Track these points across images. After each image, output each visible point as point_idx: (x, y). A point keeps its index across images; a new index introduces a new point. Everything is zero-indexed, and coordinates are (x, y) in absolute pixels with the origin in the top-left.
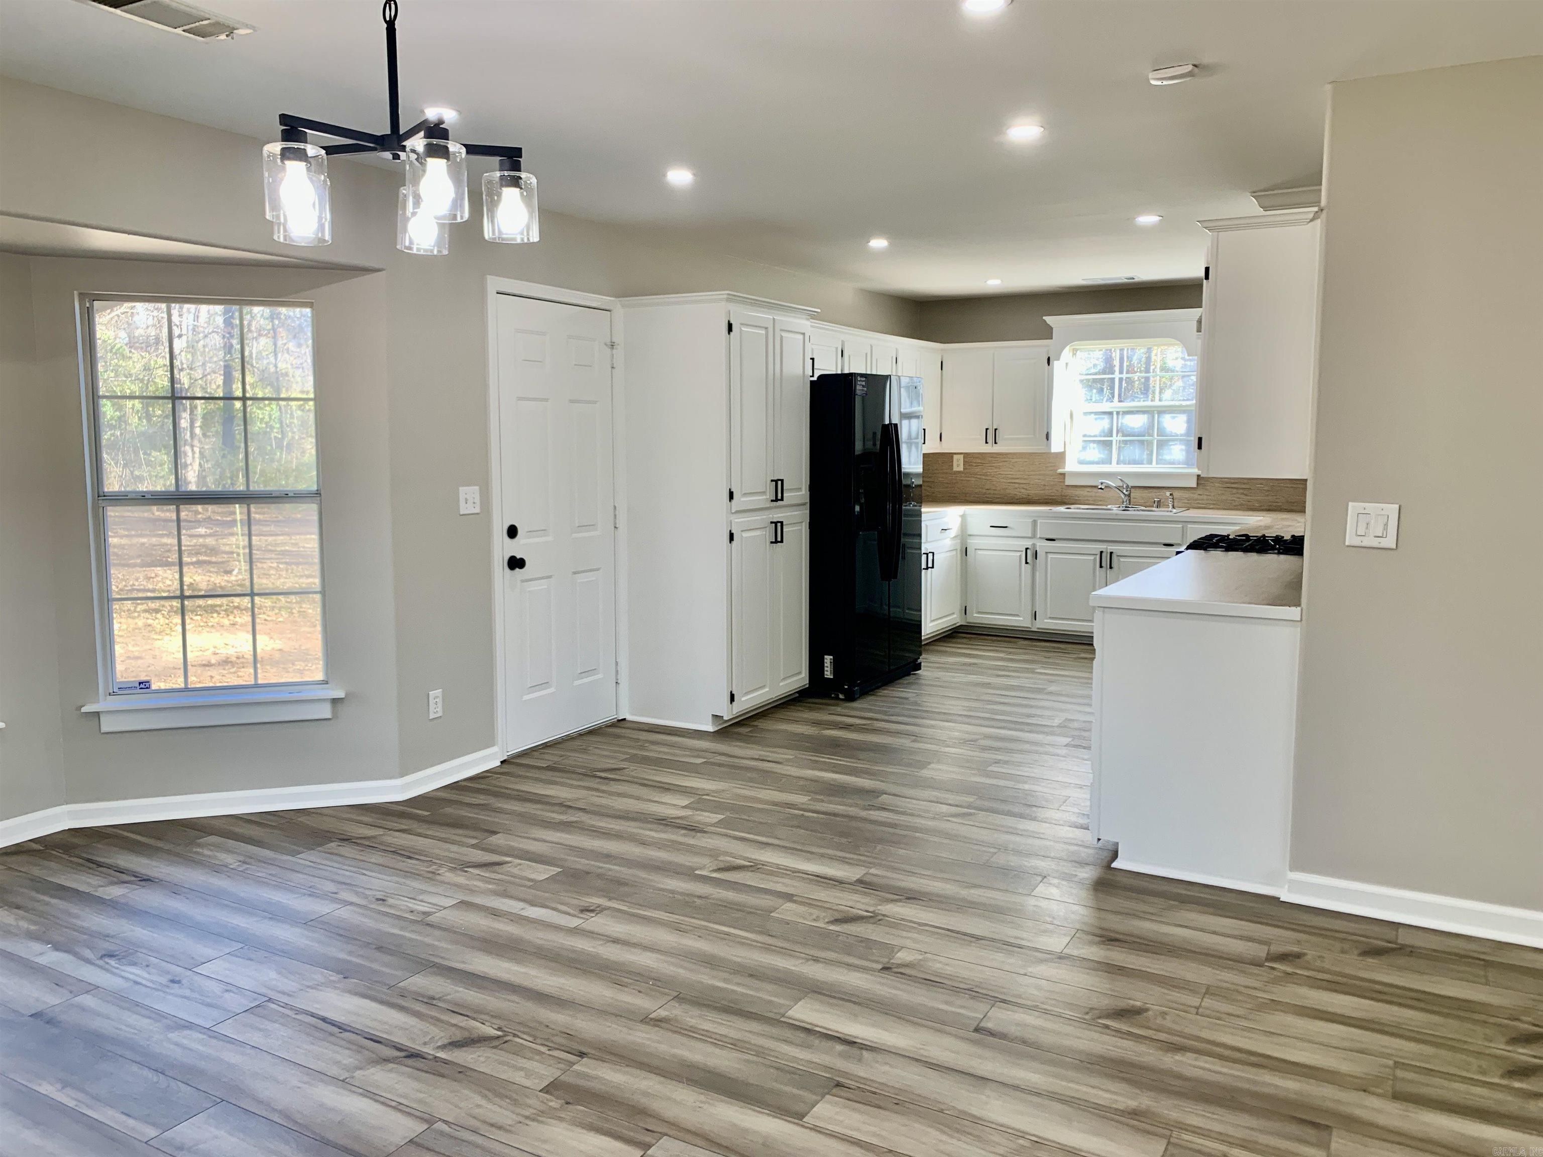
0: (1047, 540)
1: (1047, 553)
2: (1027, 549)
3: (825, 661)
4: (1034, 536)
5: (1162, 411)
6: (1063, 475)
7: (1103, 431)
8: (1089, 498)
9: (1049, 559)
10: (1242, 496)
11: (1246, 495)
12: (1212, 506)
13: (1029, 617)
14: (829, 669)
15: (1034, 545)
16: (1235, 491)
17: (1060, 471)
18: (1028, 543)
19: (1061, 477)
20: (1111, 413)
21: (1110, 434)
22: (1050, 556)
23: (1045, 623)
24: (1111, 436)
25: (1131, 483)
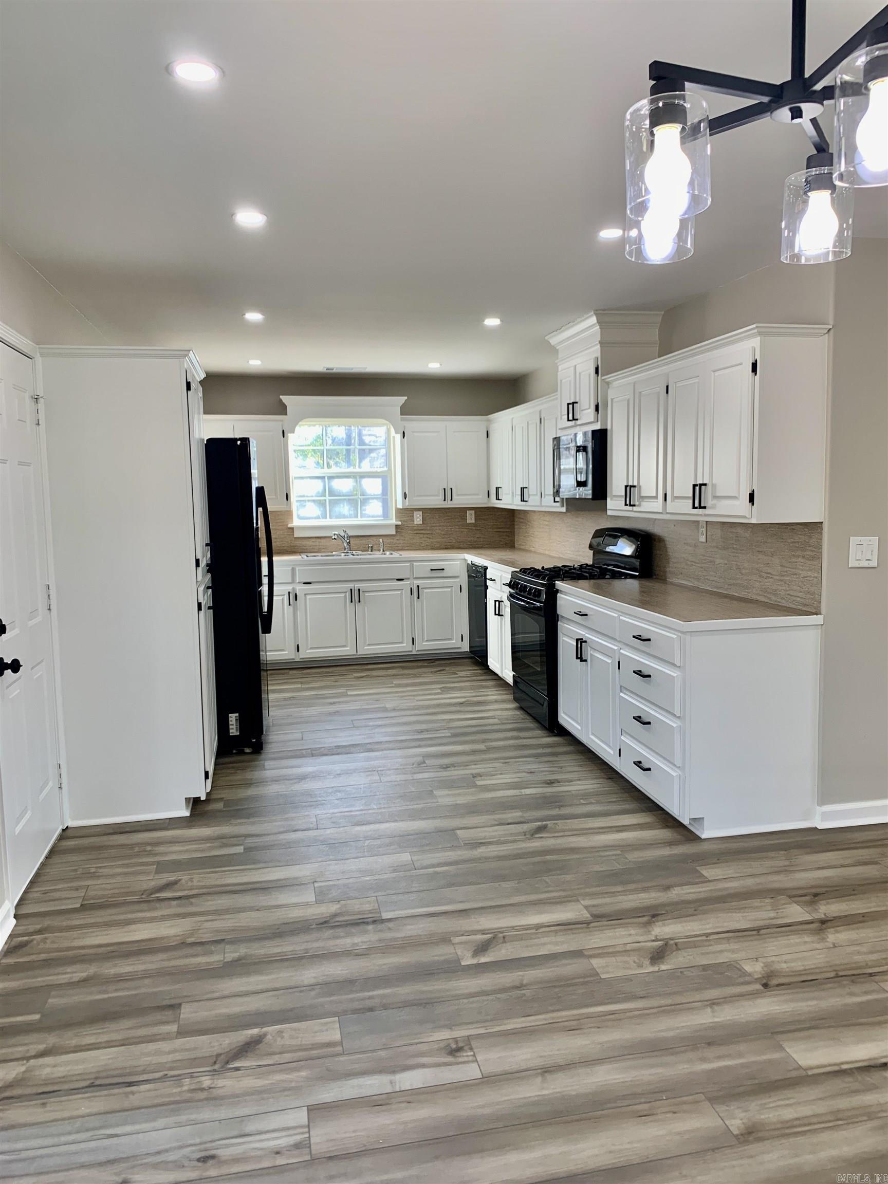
0: (304, 583)
1: (305, 594)
2: (289, 593)
3: (230, 719)
4: (293, 582)
5: (363, 476)
6: (292, 529)
7: (318, 493)
8: (315, 547)
9: (308, 600)
10: (428, 539)
11: (430, 538)
12: (406, 548)
13: (294, 649)
14: (234, 727)
15: (293, 589)
16: (421, 536)
17: (290, 526)
18: (289, 588)
19: (291, 530)
20: (323, 478)
21: (324, 495)
22: (308, 597)
23: (307, 653)
24: (325, 496)
25: (351, 533)
